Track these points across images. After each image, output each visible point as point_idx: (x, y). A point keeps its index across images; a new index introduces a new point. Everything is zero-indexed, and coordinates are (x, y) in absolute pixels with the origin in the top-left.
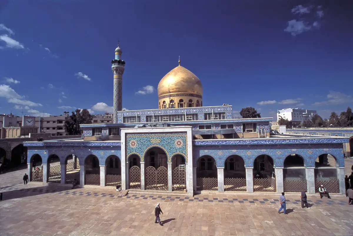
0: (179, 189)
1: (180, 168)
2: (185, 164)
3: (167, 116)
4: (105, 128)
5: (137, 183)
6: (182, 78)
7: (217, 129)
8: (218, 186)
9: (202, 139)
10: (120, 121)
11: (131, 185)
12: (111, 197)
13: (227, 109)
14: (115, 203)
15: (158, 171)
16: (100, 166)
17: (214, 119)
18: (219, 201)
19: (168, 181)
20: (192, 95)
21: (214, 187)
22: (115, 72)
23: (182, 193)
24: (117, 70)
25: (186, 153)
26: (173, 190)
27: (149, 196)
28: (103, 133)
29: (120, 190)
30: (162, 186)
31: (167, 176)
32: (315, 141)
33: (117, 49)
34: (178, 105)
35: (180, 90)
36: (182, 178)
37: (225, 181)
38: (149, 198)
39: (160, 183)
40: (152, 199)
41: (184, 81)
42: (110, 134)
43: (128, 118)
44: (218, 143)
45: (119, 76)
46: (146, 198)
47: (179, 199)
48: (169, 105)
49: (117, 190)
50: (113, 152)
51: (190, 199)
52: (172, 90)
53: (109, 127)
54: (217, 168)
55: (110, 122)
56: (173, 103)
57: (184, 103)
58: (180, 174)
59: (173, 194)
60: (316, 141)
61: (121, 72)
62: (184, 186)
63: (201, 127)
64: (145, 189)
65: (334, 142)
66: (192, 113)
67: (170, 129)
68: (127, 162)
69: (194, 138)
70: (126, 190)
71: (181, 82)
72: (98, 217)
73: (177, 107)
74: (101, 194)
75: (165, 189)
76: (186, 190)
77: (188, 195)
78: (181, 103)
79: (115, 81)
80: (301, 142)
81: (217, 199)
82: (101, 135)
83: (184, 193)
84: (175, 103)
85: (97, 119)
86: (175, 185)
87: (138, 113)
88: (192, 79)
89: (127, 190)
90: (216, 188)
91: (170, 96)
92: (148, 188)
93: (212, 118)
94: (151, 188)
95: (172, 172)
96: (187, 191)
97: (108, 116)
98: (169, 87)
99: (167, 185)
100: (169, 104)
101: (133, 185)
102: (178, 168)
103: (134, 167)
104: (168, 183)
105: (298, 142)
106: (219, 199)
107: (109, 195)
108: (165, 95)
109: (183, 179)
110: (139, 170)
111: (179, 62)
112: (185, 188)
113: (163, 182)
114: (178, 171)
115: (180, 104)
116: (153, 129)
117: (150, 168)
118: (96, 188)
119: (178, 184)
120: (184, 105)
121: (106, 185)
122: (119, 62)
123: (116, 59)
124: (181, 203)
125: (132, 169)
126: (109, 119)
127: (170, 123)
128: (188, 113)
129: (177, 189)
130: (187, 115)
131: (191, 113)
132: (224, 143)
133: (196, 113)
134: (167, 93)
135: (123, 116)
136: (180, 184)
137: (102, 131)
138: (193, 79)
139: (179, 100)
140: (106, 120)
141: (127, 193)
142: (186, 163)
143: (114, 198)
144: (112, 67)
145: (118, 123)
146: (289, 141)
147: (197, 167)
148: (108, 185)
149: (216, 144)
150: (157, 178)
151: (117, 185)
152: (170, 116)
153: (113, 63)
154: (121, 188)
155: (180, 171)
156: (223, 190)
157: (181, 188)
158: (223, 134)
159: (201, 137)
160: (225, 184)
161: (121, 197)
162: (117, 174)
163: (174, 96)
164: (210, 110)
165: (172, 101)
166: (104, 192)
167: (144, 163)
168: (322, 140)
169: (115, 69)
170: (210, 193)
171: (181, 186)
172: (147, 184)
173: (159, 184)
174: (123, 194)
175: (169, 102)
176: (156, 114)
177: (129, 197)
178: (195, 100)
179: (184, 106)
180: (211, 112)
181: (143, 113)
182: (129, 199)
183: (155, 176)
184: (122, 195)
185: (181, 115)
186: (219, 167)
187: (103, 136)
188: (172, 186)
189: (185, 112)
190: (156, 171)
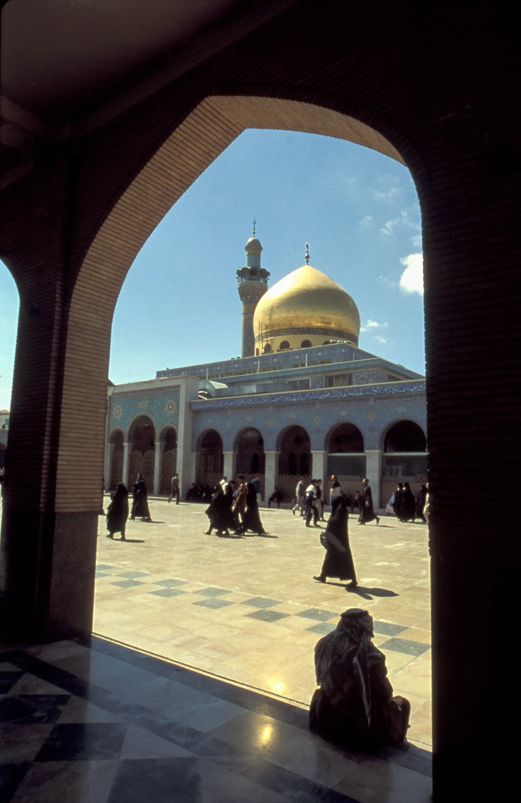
15: (145, 458)
25: (177, 425)
32: (375, 391)
44: (222, 404)
54: (224, 453)
60: (378, 390)
65: (412, 390)
68: (109, 444)
80: (350, 394)
95: (161, 460)
102: (170, 453)
103: (118, 453)
105: (345, 395)
114: (169, 458)
117: (135, 453)
125: (116, 455)
130: (264, 369)
132: (231, 404)
142: (177, 442)
146: (331, 394)
149: (221, 406)
165: (267, 347)
168: (388, 388)
180: (304, 360)
183: (141, 467)
186: (226, 451)
188: (159, 485)
190: (142, 458)
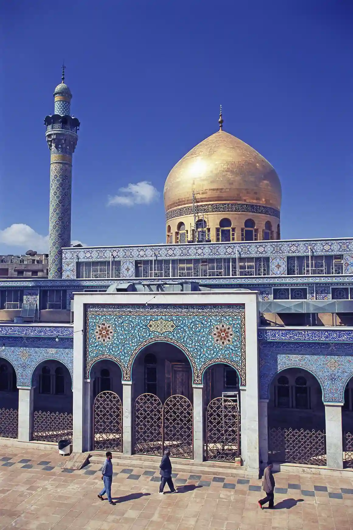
0: (222, 455)
1: (225, 401)
2: (239, 391)
3: (189, 261)
4: (30, 291)
5: (111, 437)
6: (228, 163)
7: (323, 298)
8: (325, 453)
9: (282, 326)
10: (68, 273)
11: (95, 439)
12: (44, 469)
13: (347, 246)
14: (56, 487)
15: (168, 405)
16: (18, 387)
17: (314, 272)
18: (332, 495)
19: (192, 432)
20: (253, 208)
21: (317, 455)
22: (53, 147)
23: (230, 468)
24: (58, 141)
25: (242, 360)
26: (205, 459)
27: (144, 470)
28: (25, 302)
29: (68, 452)
30: (178, 446)
31: (190, 421)
33: (59, 88)
34: (218, 235)
35: (224, 195)
36: (230, 427)
37: (344, 439)
38: (142, 478)
39: (171, 438)
40: (151, 480)
41: (232, 172)
42: (43, 306)
43: (88, 264)
44: (326, 337)
45: (63, 158)
46: (137, 477)
47: (222, 484)
48: (193, 234)
49: (61, 452)
50: (51, 353)
51: (251, 484)
52: (203, 193)
53: (40, 287)
54: (325, 403)
55: (40, 274)
56: (205, 229)
57: (233, 229)
58: (226, 416)
59: (207, 469)
61: (68, 147)
62: (234, 448)
63: (280, 293)
64: (133, 453)
66: (254, 255)
67: (200, 295)
68: (89, 380)
69: (262, 322)
70: (83, 452)
71: (224, 174)
72: (14, 524)
73: (215, 238)
74: (21, 462)
75: (186, 455)
76: (241, 459)
77: (246, 473)
78: (225, 228)
79: (54, 169)
81: (324, 489)
82: (20, 308)
83: (235, 468)
84: (209, 230)
85: (6, 267)
86: (211, 445)
87: (115, 254)
88: (255, 166)
89: (86, 454)
90: (320, 457)
91: (197, 210)
92: (141, 450)
93: (308, 271)
94: (148, 451)
95: (205, 410)
96: (242, 462)
97: (33, 258)
98: (195, 186)
99: (190, 443)
100: (193, 230)
101: (101, 439)
102: (218, 400)
103: (105, 394)
104: (192, 440)
106: (329, 490)
107: (42, 463)
108: (183, 208)
109: (233, 431)
110: (118, 401)
111: (220, 120)
112: (238, 453)
113: (181, 435)
114: (218, 408)
115: (223, 231)
116: (157, 296)
117: (145, 396)
118: (6, 446)
119: (219, 442)
120: (233, 235)
121: (32, 438)
122: (65, 121)
123: (56, 112)
124: (228, 493)
125: (101, 397)
126: (36, 267)
127: (197, 281)
128: (243, 256)
129: (215, 457)
130: (241, 259)
131: (252, 256)
132: (344, 338)
133: (264, 255)
134: (189, 202)
135: (76, 260)
136: (224, 443)
137: (25, 297)
138: (258, 164)
139: (218, 222)
140: (29, 268)
141: (87, 462)
142: (241, 388)
143: (54, 474)
144: (47, 134)
145: (64, 277)
147: (270, 401)
148: (39, 438)
149: (323, 339)
150: (164, 423)
151: (59, 439)
152: (197, 261)
153: (49, 124)
154: (71, 447)
155: (225, 407)
156: (342, 464)
157: (227, 454)
158: (339, 314)
159: (280, 321)
160: (344, 450)
161: (72, 470)
162: (62, 411)
163: (206, 211)
164: (302, 247)
165: (200, 223)
166: (26, 457)
167: (130, 383)
169: (54, 139)
170: (304, 471)
171: (226, 447)
172: (138, 439)
173: (168, 440)
174: (77, 464)
175: (193, 224)
176: (161, 256)
177: (93, 472)
178: (261, 220)
179: (231, 237)
180: (305, 254)
181: (128, 253)
182: (91, 476)
183: (159, 419)
184: (74, 465)
185: (227, 260)
186: (328, 401)
187: (25, 310)
188: (204, 446)
189: (237, 252)
190: (161, 406)
